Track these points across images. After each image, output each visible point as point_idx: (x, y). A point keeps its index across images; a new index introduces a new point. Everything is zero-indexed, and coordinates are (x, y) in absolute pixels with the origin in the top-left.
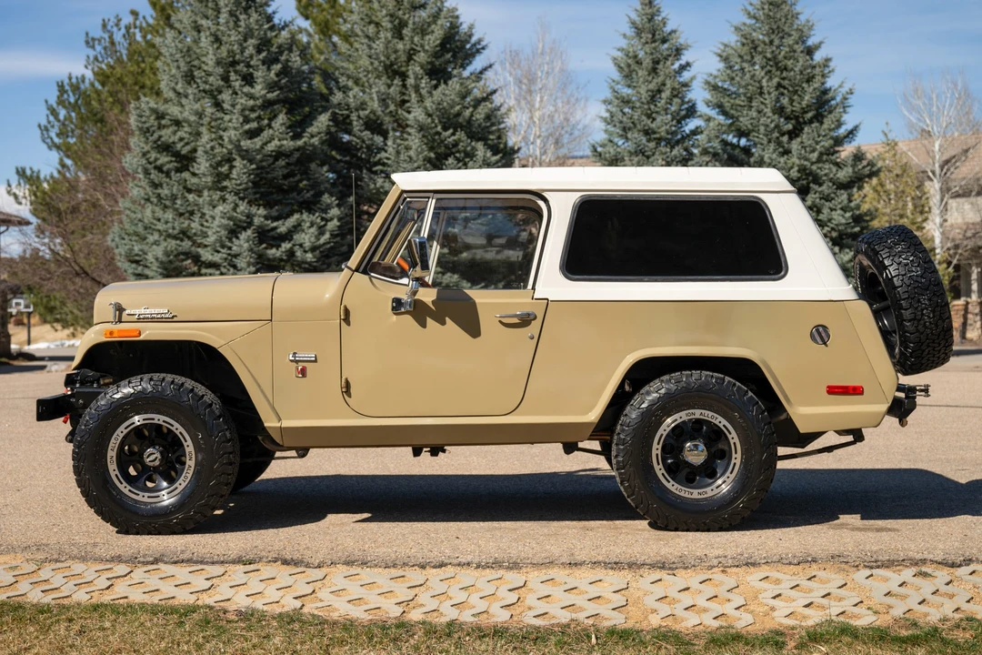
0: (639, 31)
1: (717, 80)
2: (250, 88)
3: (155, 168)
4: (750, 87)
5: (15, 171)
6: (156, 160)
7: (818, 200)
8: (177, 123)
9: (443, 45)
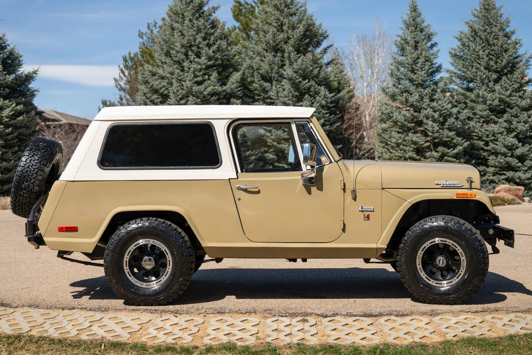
0: (408, 26)
1: (456, 51)
2: (199, 59)
3: (151, 101)
4: (473, 55)
5: (101, 102)
6: (150, 97)
8: (163, 78)
9: (304, 35)
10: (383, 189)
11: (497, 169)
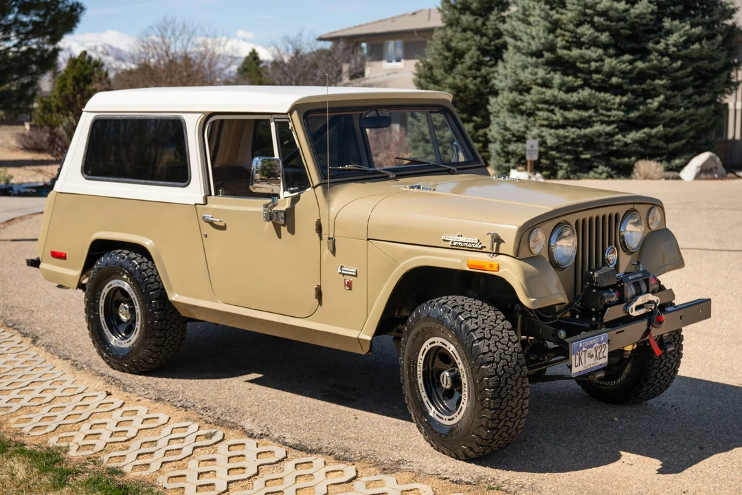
10: (368, 239)
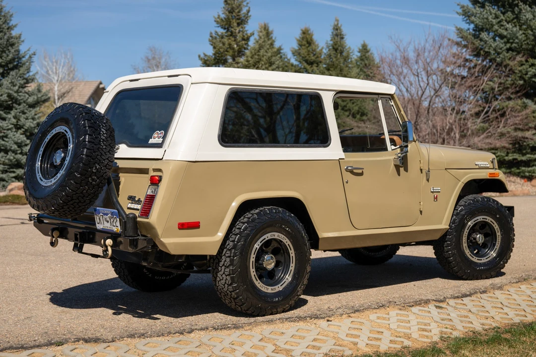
7: (18, 113)
10: (446, 169)
11: (6, 167)
